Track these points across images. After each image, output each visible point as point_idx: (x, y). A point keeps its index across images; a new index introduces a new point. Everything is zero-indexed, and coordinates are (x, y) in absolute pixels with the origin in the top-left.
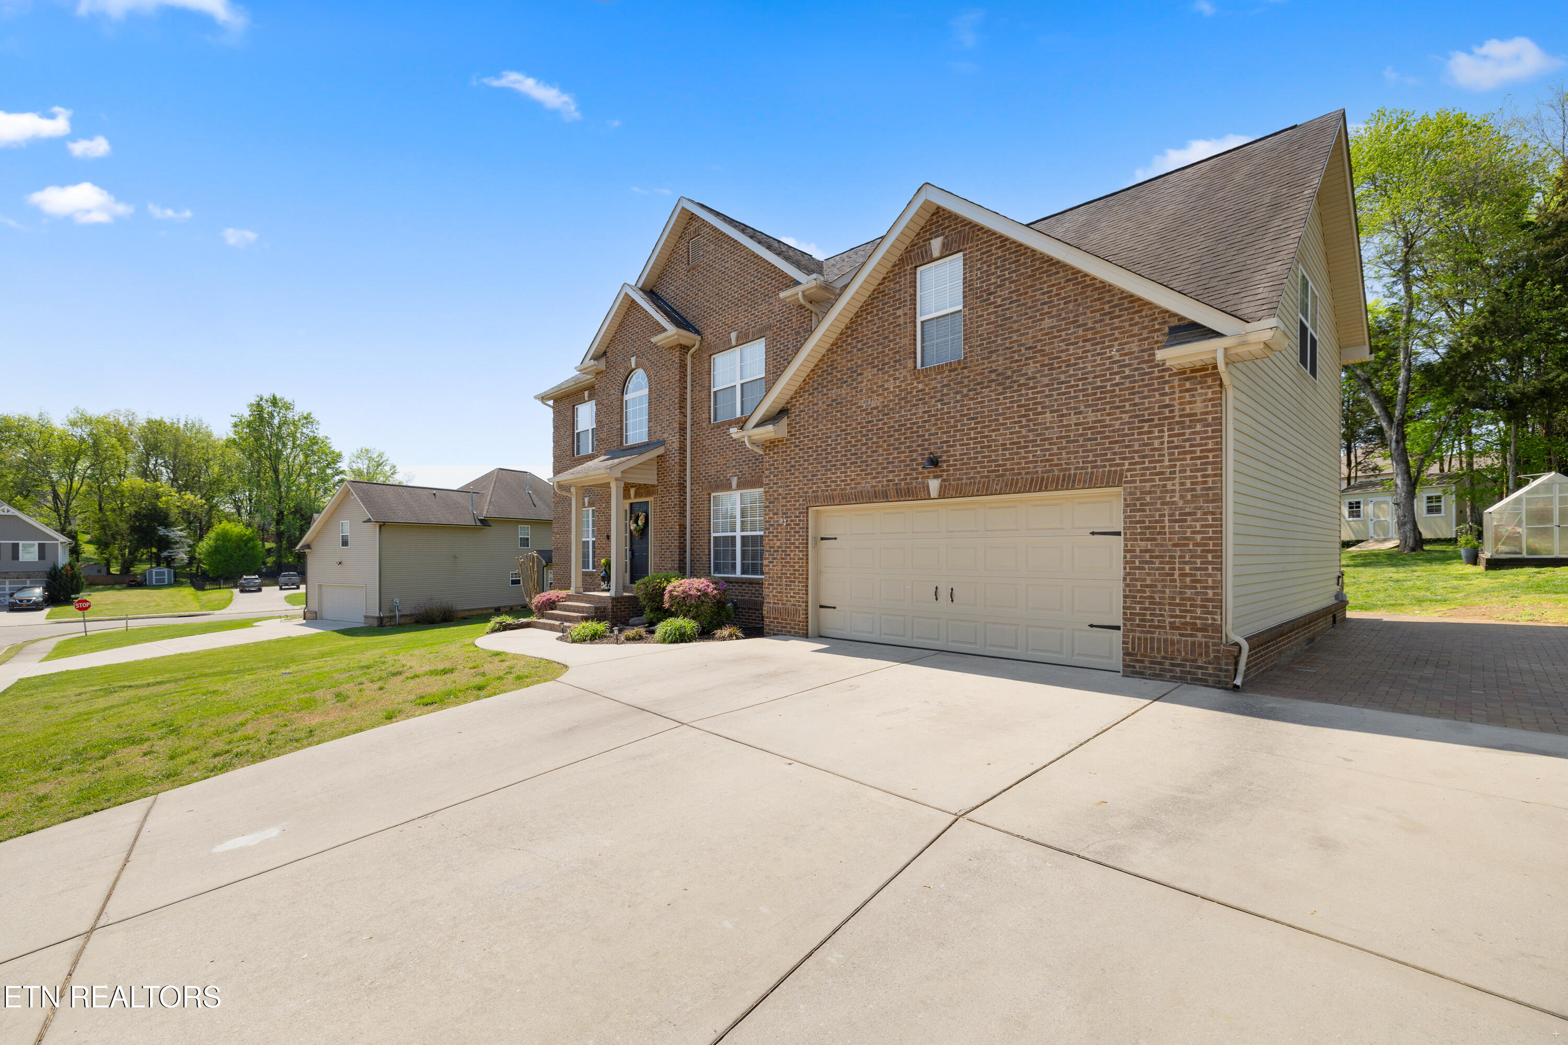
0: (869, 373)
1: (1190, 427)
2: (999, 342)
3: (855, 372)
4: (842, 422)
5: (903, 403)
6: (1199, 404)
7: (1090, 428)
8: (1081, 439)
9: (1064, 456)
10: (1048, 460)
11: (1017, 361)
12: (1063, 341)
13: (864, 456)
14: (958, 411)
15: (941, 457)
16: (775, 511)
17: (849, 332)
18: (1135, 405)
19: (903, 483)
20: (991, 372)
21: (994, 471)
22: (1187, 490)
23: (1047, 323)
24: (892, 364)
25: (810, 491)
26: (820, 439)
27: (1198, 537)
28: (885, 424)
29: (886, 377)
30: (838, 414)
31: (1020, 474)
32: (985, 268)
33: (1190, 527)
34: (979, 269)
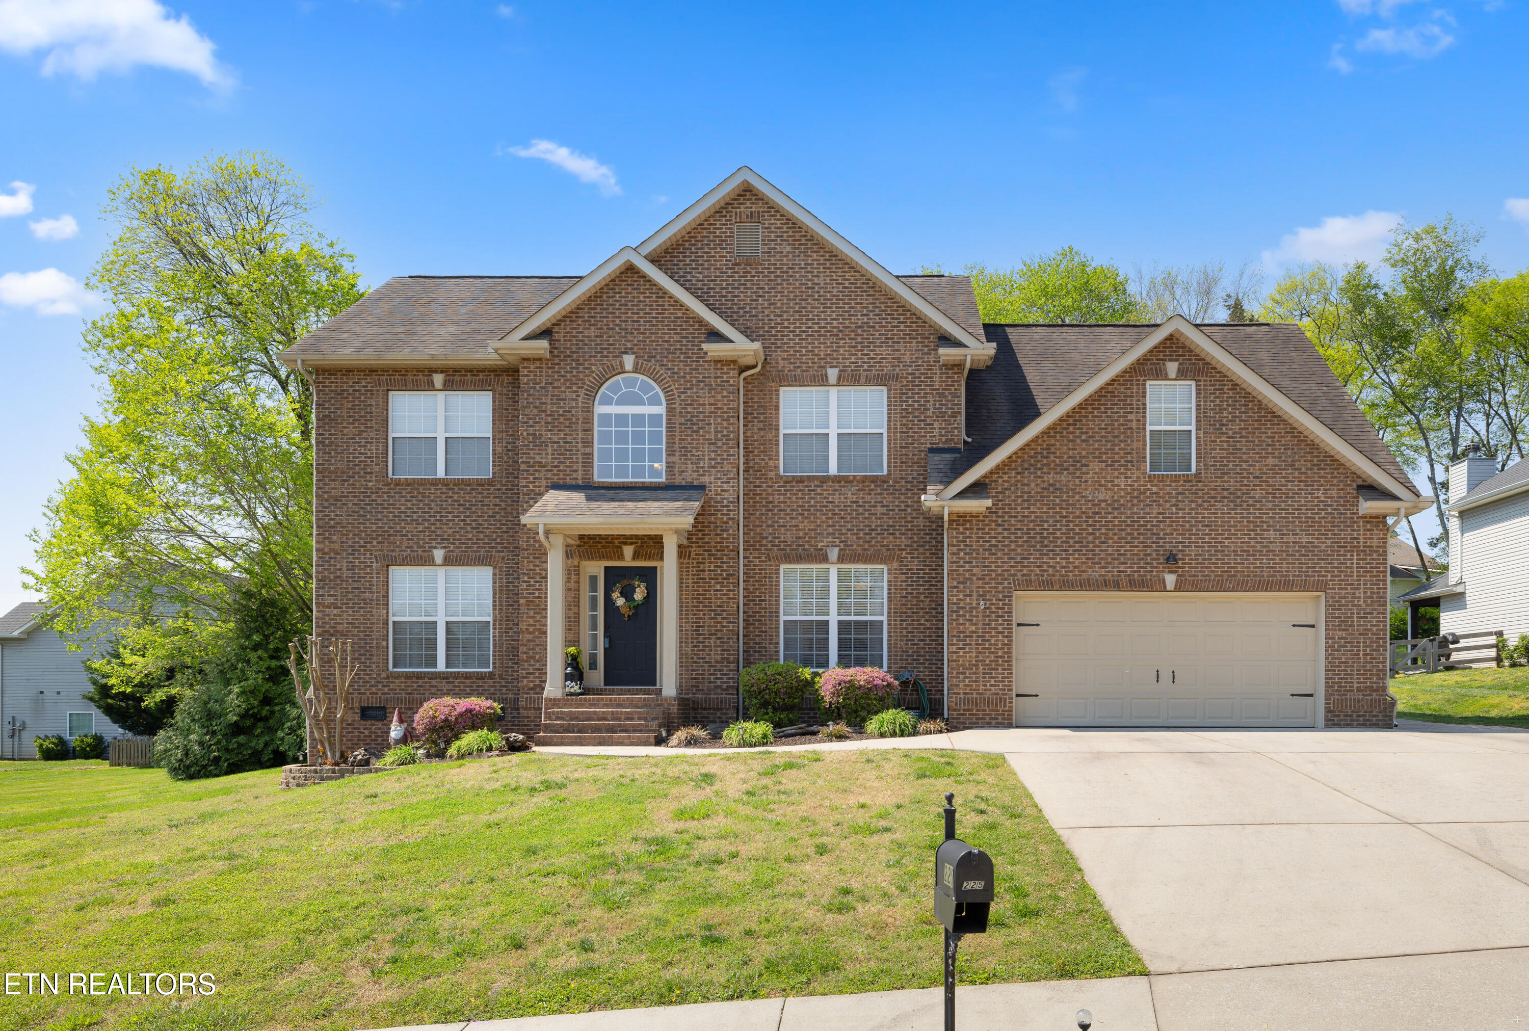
0: (1095, 466)
1: (1370, 555)
2: (1231, 466)
3: (1078, 461)
4: (1062, 508)
5: (1135, 501)
6: (1375, 540)
7: (1304, 547)
8: (1297, 554)
9: (1284, 565)
10: (1272, 568)
11: (1246, 485)
12: (1284, 477)
13: (1091, 545)
14: (1193, 518)
15: (1177, 555)
16: (968, 592)
17: (1071, 421)
18: (1335, 534)
19: (1136, 575)
20: (1223, 489)
21: (1226, 572)
22: (1368, 597)
23: (1271, 461)
24: (1122, 462)
25: (1019, 574)
26: (1032, 521)
27: (1375, 629)
28: (1115, 517)
29: (1116, 474)
30: (1058, 500)
31: (1249, 576)
32: (1218, 402)
33: (1370, 622)
34: (1211, 401)
